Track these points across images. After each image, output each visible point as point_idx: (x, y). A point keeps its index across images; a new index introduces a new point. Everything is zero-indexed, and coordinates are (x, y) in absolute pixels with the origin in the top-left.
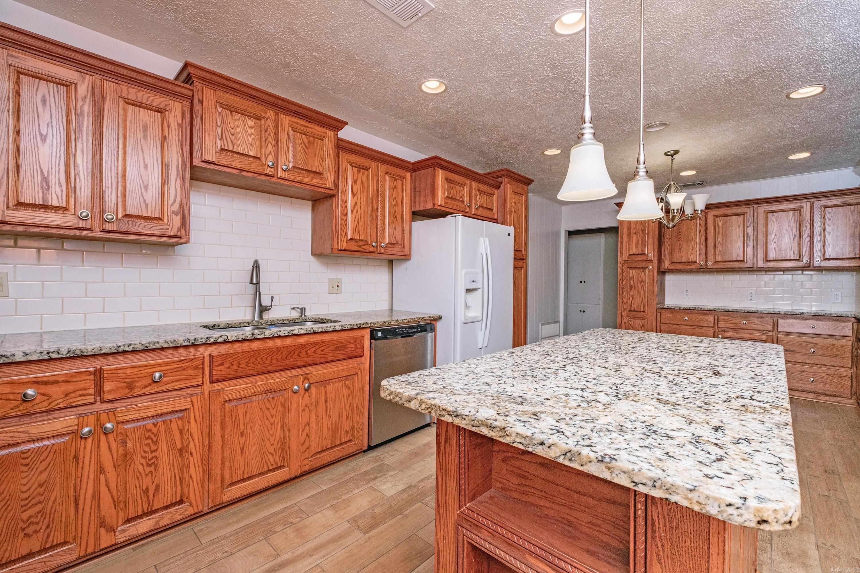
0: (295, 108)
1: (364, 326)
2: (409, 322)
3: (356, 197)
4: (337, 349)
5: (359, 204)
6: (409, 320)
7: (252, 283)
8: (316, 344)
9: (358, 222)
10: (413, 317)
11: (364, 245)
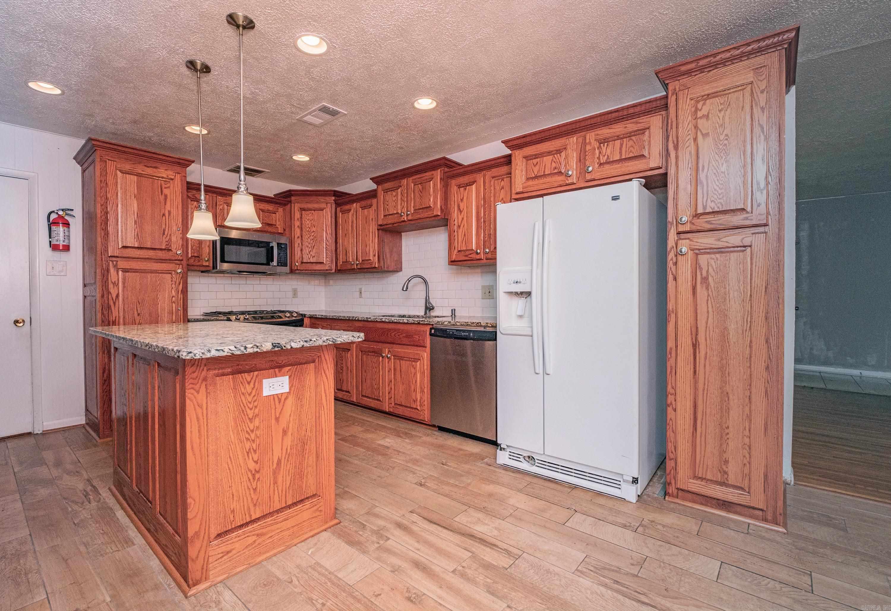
0: (413, 170)
1: (422, 323)
2: (461, 325)
3: (463, 213)
4: (407, 337)
5: (465, 219)
6: (462, 323)
7: (403, 290)
8: (395, 330)
9: (465, 235)
10: (467, 321)
11: (471, 254)
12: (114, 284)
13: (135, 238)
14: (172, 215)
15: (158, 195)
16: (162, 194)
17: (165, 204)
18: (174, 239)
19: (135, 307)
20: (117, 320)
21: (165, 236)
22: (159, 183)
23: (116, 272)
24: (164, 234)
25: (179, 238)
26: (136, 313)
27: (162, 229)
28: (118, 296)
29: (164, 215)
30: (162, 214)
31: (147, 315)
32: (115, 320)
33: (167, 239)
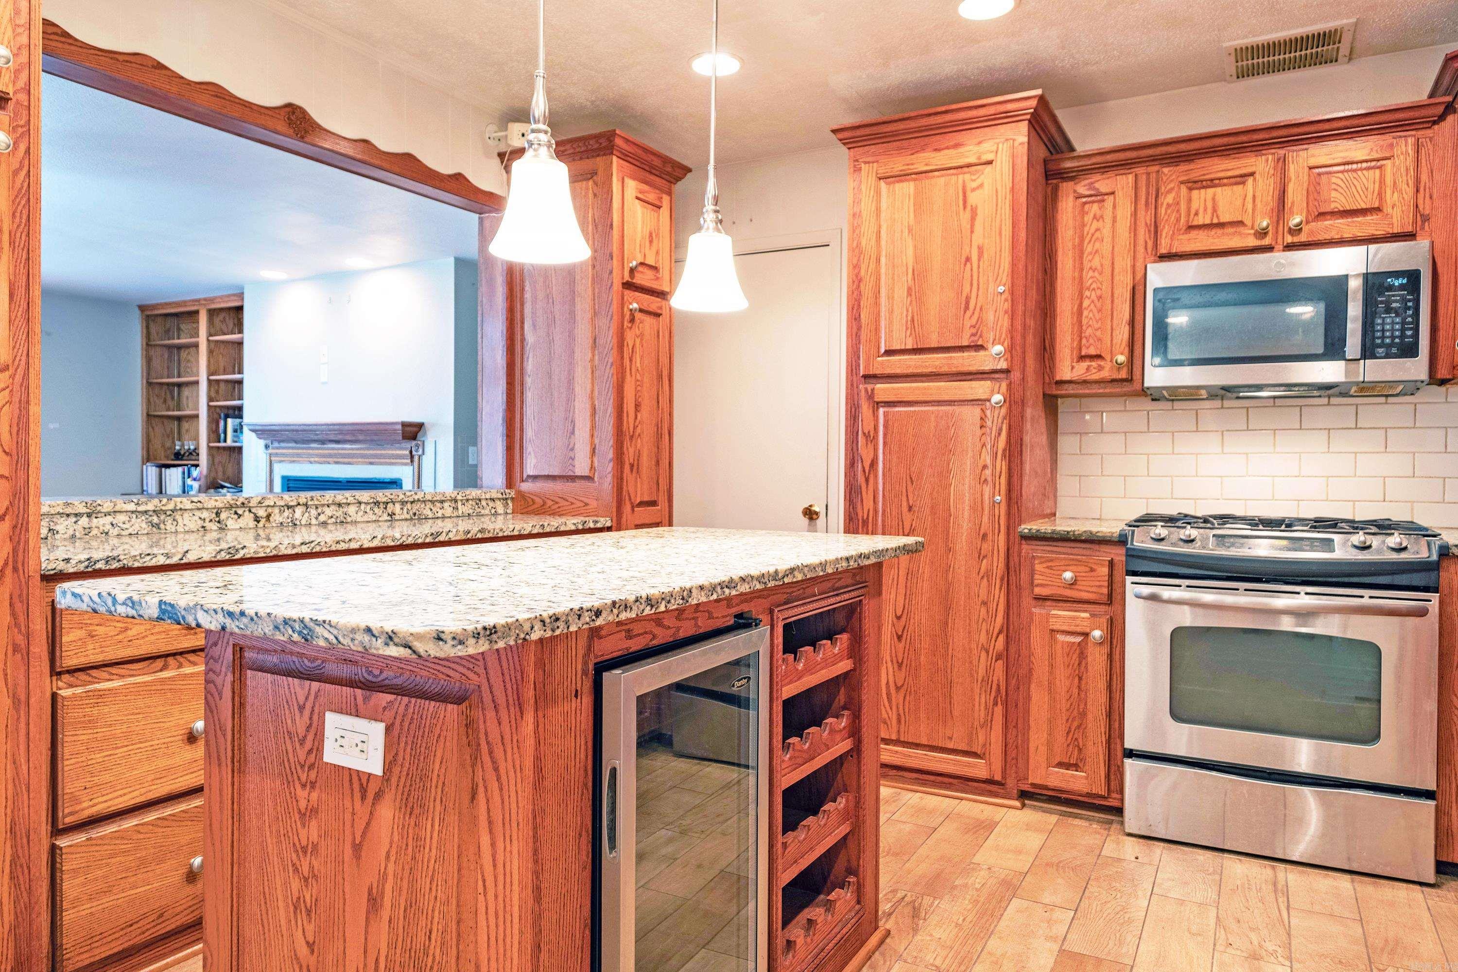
12: (866, 436)
13: (907, 329)
14: (985, 256)
15: (958, 214)
16: (965, 207)
17: (972, 232)
18: (990, 317)
19: (904, 491)
20: (870, 520)
21: (969, 313)
22: (960, 181)
23: (871, 411)
24: (967, 308)
25: (1002, 313)
26: (905, 504)
27: (964, 295)
28: (874, 463)
29: (968, 259)
30: (963, 259)
31: (927, 511)
32: (868, 518)
33: (974, 321)
